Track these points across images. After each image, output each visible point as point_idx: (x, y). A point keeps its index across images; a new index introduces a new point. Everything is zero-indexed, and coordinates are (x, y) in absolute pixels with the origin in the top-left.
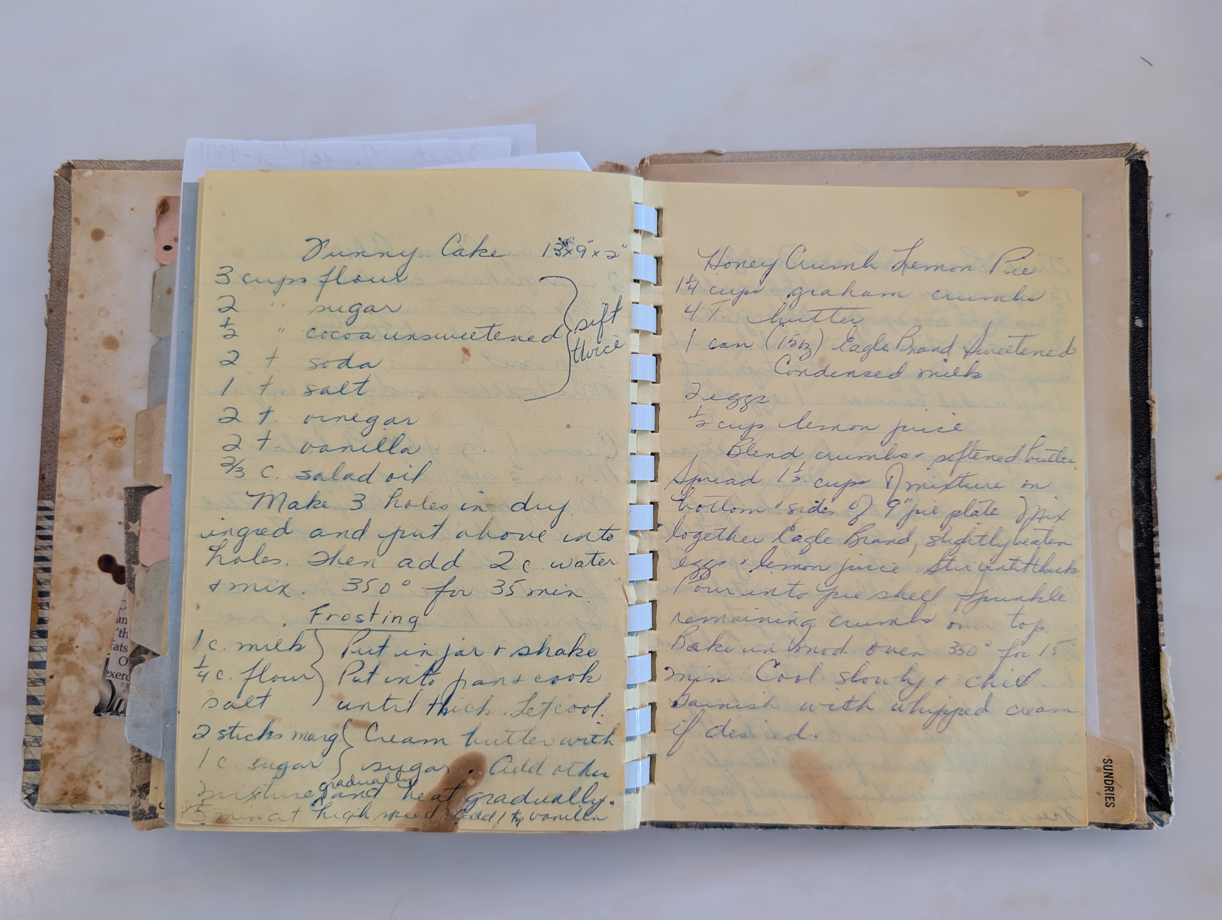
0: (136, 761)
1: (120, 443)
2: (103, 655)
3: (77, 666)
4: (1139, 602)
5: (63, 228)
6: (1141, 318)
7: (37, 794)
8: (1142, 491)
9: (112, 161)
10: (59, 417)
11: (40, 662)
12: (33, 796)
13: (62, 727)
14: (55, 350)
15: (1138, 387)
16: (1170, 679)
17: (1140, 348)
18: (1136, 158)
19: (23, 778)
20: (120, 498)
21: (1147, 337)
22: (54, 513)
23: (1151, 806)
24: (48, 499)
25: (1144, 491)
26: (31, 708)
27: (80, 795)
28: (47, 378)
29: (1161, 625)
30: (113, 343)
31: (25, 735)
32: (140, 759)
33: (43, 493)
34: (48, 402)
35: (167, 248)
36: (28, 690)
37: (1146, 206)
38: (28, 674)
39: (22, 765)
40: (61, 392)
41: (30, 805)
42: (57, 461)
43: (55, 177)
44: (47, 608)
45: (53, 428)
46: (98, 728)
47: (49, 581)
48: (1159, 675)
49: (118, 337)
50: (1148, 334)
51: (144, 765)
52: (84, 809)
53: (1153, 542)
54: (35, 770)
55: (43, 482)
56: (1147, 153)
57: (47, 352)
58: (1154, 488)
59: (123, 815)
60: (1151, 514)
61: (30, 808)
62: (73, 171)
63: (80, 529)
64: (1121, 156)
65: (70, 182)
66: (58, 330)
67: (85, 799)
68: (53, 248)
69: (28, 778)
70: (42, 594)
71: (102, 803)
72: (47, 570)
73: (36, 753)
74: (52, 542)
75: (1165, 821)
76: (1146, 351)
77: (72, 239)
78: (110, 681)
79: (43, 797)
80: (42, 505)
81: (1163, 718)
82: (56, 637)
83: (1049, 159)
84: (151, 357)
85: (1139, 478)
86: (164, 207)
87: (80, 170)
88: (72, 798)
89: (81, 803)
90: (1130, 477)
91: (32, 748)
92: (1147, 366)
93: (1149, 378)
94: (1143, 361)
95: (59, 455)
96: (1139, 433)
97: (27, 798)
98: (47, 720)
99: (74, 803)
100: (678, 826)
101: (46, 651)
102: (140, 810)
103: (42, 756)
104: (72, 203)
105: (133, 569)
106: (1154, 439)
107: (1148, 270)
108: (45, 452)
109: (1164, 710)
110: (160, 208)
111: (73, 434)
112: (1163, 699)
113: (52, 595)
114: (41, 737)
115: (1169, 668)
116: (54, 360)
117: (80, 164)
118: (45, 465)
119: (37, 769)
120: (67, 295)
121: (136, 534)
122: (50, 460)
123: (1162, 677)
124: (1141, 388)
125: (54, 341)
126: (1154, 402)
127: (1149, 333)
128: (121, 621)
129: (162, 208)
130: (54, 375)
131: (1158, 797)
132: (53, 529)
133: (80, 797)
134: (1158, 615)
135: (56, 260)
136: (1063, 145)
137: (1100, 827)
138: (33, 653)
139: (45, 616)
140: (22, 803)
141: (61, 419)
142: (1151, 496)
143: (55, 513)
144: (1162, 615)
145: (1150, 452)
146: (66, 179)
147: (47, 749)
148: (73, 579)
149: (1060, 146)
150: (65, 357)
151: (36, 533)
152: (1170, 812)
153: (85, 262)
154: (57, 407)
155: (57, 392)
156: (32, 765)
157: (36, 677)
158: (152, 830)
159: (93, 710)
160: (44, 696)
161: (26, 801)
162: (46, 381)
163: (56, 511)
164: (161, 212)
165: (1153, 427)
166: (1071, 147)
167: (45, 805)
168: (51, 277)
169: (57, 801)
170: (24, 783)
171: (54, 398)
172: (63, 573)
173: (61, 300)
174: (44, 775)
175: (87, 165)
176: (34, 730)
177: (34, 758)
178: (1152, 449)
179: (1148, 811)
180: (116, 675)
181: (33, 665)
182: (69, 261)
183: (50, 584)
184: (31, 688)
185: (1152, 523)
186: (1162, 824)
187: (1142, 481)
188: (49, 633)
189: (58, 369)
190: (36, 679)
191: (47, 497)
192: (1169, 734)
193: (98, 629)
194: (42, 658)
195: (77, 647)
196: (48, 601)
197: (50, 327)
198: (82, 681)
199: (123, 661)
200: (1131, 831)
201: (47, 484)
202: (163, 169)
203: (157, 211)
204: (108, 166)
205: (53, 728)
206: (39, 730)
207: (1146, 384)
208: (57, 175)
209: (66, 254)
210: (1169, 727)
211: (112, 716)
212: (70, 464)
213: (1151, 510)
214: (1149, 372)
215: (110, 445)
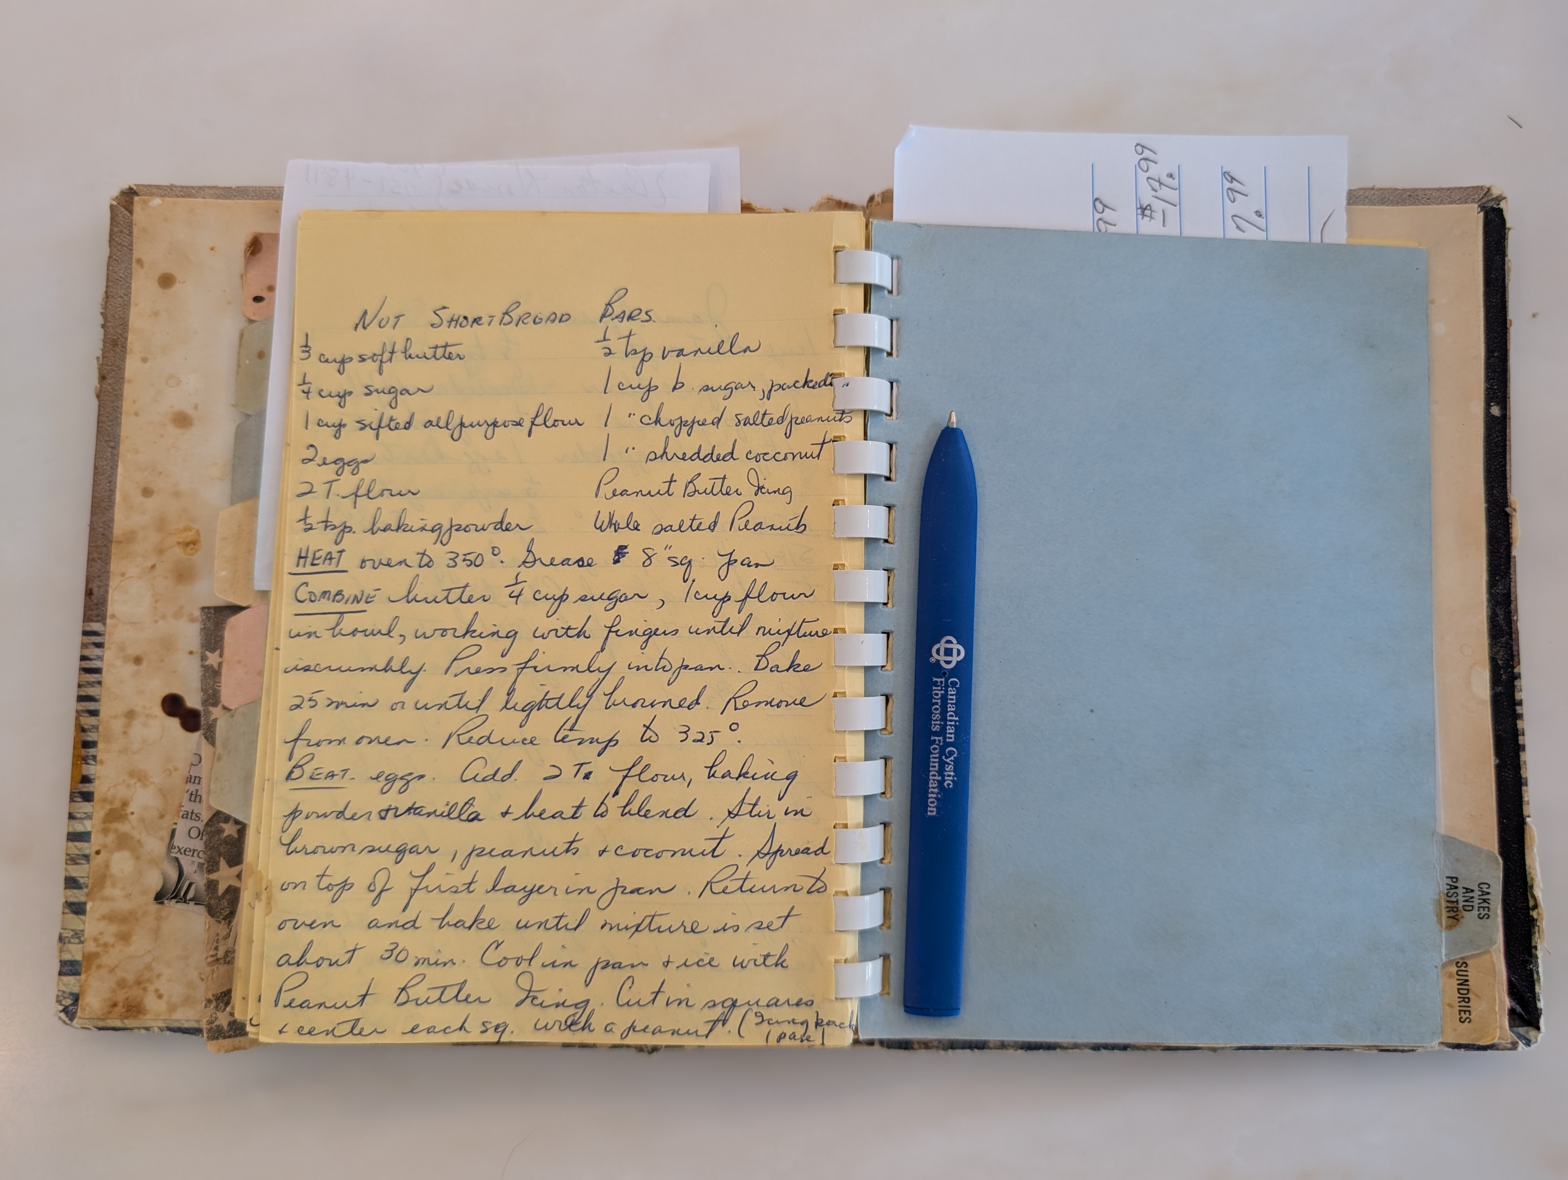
0: (212, 962)
1: (192, 549)
2: (167, 823)
3: (132, 838)
4: (1497, 761)
5: (122, 271)
6: (1498, 404)
7: (77, 1005)
8: (1500, 622)
9: (187, 187)
10: (113, 514)
11: (84, 833)
12: (71, 1008)
13: (111, 918)
14: (109, 429)
15: (1495, 491)
16: (1537, 859)
17: (1496, 443)
18: (1490, 204)
19: (58, 985)
20: (193, 620)
21: (1506, 429)
22: (104, 639)
23: (1514, 1020)
24: (97, 621)
25: (1503, 622)
26: (70, 892)
27: (134, 1007)
28: (97, 465)
29: (1527, 791)
30: (185, 420)
31: (62, 929)
32: (218, 960)
33: (90, 612)
34: (98, 495)
35: (258, 299)
36: (66, 870)
37: (1504, 264)
38: (67, 848)
39: (56, 967)
40: (115, 483)
41: (66, 1020)
42: (109, 572)
43: (112, 206)
44: (94, 763)
45: (105, 529)
46: (158, 920)
47: (96, 728)
48: (1524, 855)
49: (190, 412)
50: (1506, 425)
51: (223, 968)
52: (139, 1026)
53: (1514, 686)
54: (74, 974)
55: (90, 598)
56: (1505, 198)
57: (98, 430)
58: (1515, 618)
59: (190, 1034)
60: (1512, 651)
61: (67, 1024)
62: (136, 198)
63: (138, 660)
64: (1472, 202)
65: (131, 212)
66: (113, 402)
67: (139, 1012)
68: (107, 297)
69: (64, 984)
70: (87, 745)
71: (162, 1018)
72: (94, 713)
73: (75, 952)
74: (102, 677)
75: (1533, 1040)
76: (1506, 445)
77: (133, 285)
78: (177, 859)
79: (85, 1009)
80: (88, 629)
81: (1528, 908)
82: (104, 800)
83: (1383, 204)
84: (236, 439)
85: (1496, 607)
86: (255, 247)
87: (145, 197)
88: (124, 1010)
89: (136, 1017)
90: (1485, 604)
91: (70, 946)
92: (1505, 465)
93: (1508, 480)
94: (1500, 458)
95: (112, 564)
96: (1497, 549)
97: (64, 1011)
98: (91, 908)
99: (126, 1018)
100: (916, 1046)
101: (91, 819)
102: (216, 1026)
103: (83, 956)
104: (135, 240)
105: (208, 713)
106: (1515, 557)
107: (1506, 345)
108: (93, 560)
109: (1530, 898)
110: (250, 247)
111: (130, 537)
112: (1529, 885)
113: (100, 746)
114: (83, 931)
115: (1536, 844)
116: (106, 441)
117: (145, 189)
118: (93, 577)
119: (77, 973)
120: (125, 358)
121: (216, 667)
122: (100, 570)
123: (1527, 857)
124: (1498, 492)
125: (107, 417)
126: (1515, 510)
127: (1508, 424)
128: (192, 781)
129: (252, 248)
130: (106, 460)
131: (1523, 1010)
132: (102, 660)
133: (134, 1009)
134: (1521, 778)
135: (112, 312)
136: (1400, 187)
137: (1450, 1047)
138: (73, 822)
139: (92, 772)
140: (56, 1018)
141: (116, 517)
142: (1511, 628)
143: (107, 640)
144: (1526, 778)
145: (1510, 573)
146: (126, 209)
147: (91, 947)
148: (128, 726)
149: (1396, 189)
150: (122, 438)
151: (80, 665)
152: (1538, 1028)
153: (150, 316)
154: (111, 501)
155: (110, 482)
156: (70, 968)
157: (77, 852)
158: (231, 1053)
159: (153, 895)
160: (88, 877)
161: (63, 1015)
162: (96, 468)
163: (107, 637)
164: (251, 254)
165: (1513, 541)
166: (1410, 190)
167: (86, 1021)
168: (105, 335)
169: (103, 1015)
170: (59, 991)
171: (106, 491)
172: (116, 717)
173: (117, 364)
174: (86, 980)
175: (154, 191)
176: (74, 922)
177: (73, 959)
178: (1512, 569)
179: (1511, 1026)
180: (185, 851)
181: (74, 837)
182: (129, 315)
183: (98, 731)
184: (70, 867)
185: (1513, 662)
186: (1528, 1043)
187: (1501, 609)
188: (96, 796)
189: (111, 453)
190: (77, 855)
191: (95, 619)
192: (1537, 928)
193: (160, 790)
194: (85, 827)
195: (132, 813)
196: (95, 754)
197: (102, 398)
198: (138, 858)
199: (194, 833)
200: (1489, 1052)
201: (95, 601)
202: (252, 198)
203: (246, 252)
204: (182, 193)
205: (99, 920)
206: (80, 922)
207: (1505, 487)
208: (115, 203)
209: (125, 305)
210: (1537, 920)
211: (179, 904)
212: (126, 576)
213: (1512, 646)
214: (1508, 472)
215: (178, 551)
